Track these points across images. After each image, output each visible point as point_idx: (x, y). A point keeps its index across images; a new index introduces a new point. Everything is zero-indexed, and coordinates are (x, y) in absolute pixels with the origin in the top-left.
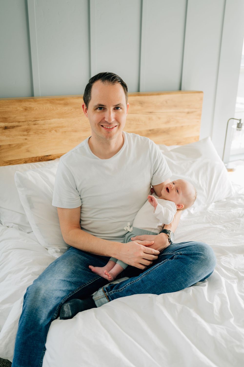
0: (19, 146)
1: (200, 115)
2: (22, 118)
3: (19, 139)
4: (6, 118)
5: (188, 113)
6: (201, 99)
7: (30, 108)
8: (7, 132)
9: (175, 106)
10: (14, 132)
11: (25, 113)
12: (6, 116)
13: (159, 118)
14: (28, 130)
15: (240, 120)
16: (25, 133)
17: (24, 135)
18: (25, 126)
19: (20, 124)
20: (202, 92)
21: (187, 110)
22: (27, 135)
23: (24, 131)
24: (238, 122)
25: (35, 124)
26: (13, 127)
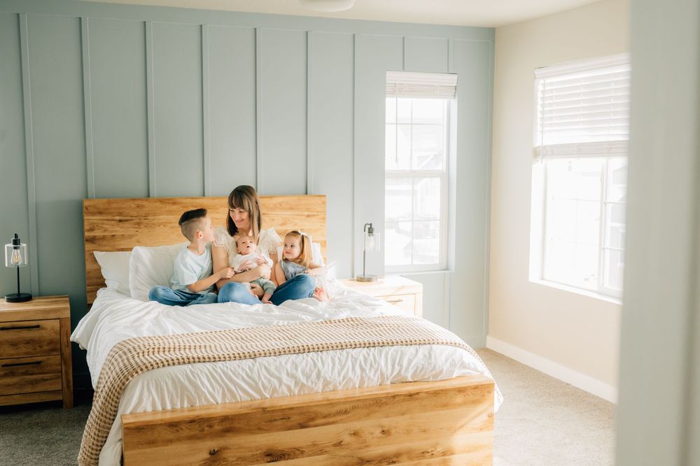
0: (131, 237)
1: (324, 219)
2: (135, 214)
3: (132, 231)
4: (121, 213)
5: (308, 216)
6: (324, 203)
7: (142, 205)
8: (121, 224)
9: (292, 209)
10: (127, 224)
11: (138, 210)
12: (121, 211)
13: (273, 220)
14: (139, 224)
15: (371, 224)
16: (137, 226)
17: (135, 228)
18: (137, 221)
19: (133, 218)
20: (324, 196)
21: (306, 213)
22: (138, 228)
23: (135, 224)
24: (369, 226)
25: (145, 219)
26: (127, 221)
